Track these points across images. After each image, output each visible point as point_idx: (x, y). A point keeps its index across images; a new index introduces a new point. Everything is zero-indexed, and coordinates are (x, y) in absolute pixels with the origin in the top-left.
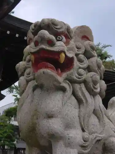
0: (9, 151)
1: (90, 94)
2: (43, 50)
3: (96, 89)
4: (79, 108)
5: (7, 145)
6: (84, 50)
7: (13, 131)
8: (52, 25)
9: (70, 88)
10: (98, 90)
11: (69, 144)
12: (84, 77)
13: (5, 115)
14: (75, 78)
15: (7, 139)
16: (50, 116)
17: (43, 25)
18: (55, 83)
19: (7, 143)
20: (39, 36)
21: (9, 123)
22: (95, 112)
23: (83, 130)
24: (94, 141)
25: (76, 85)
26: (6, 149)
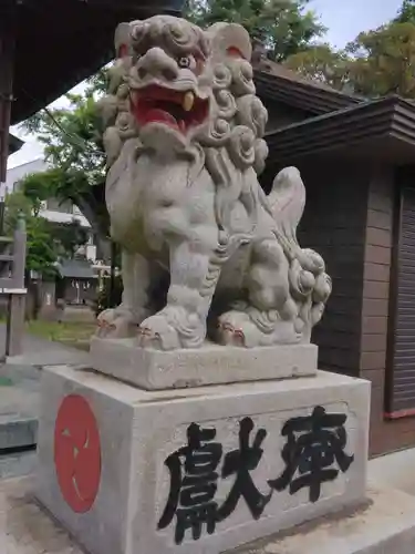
0: (41, 284)
1: (236, 167)
2: (155, 87)
3: (247, 157)
4: (216, 191)
5: (36, 270)
6: (229, 81)
7: (47, 236)
8: (172, 36)
9: (201, 155)
10: (252, 159)
11: (197, 248)
12: (225, 136)
13: (22, 192)
14: (210, 137)
15: (35, 256)
16: (167, 204)
17: (156, 35)
18: (176, 147)
19: (37, 265)
20: (147, 57)
21: (36, 214)
22: (242, 198)
23: (220, 228)
24: (237, 245)
25: (212, 149)
26: (34, 280)
